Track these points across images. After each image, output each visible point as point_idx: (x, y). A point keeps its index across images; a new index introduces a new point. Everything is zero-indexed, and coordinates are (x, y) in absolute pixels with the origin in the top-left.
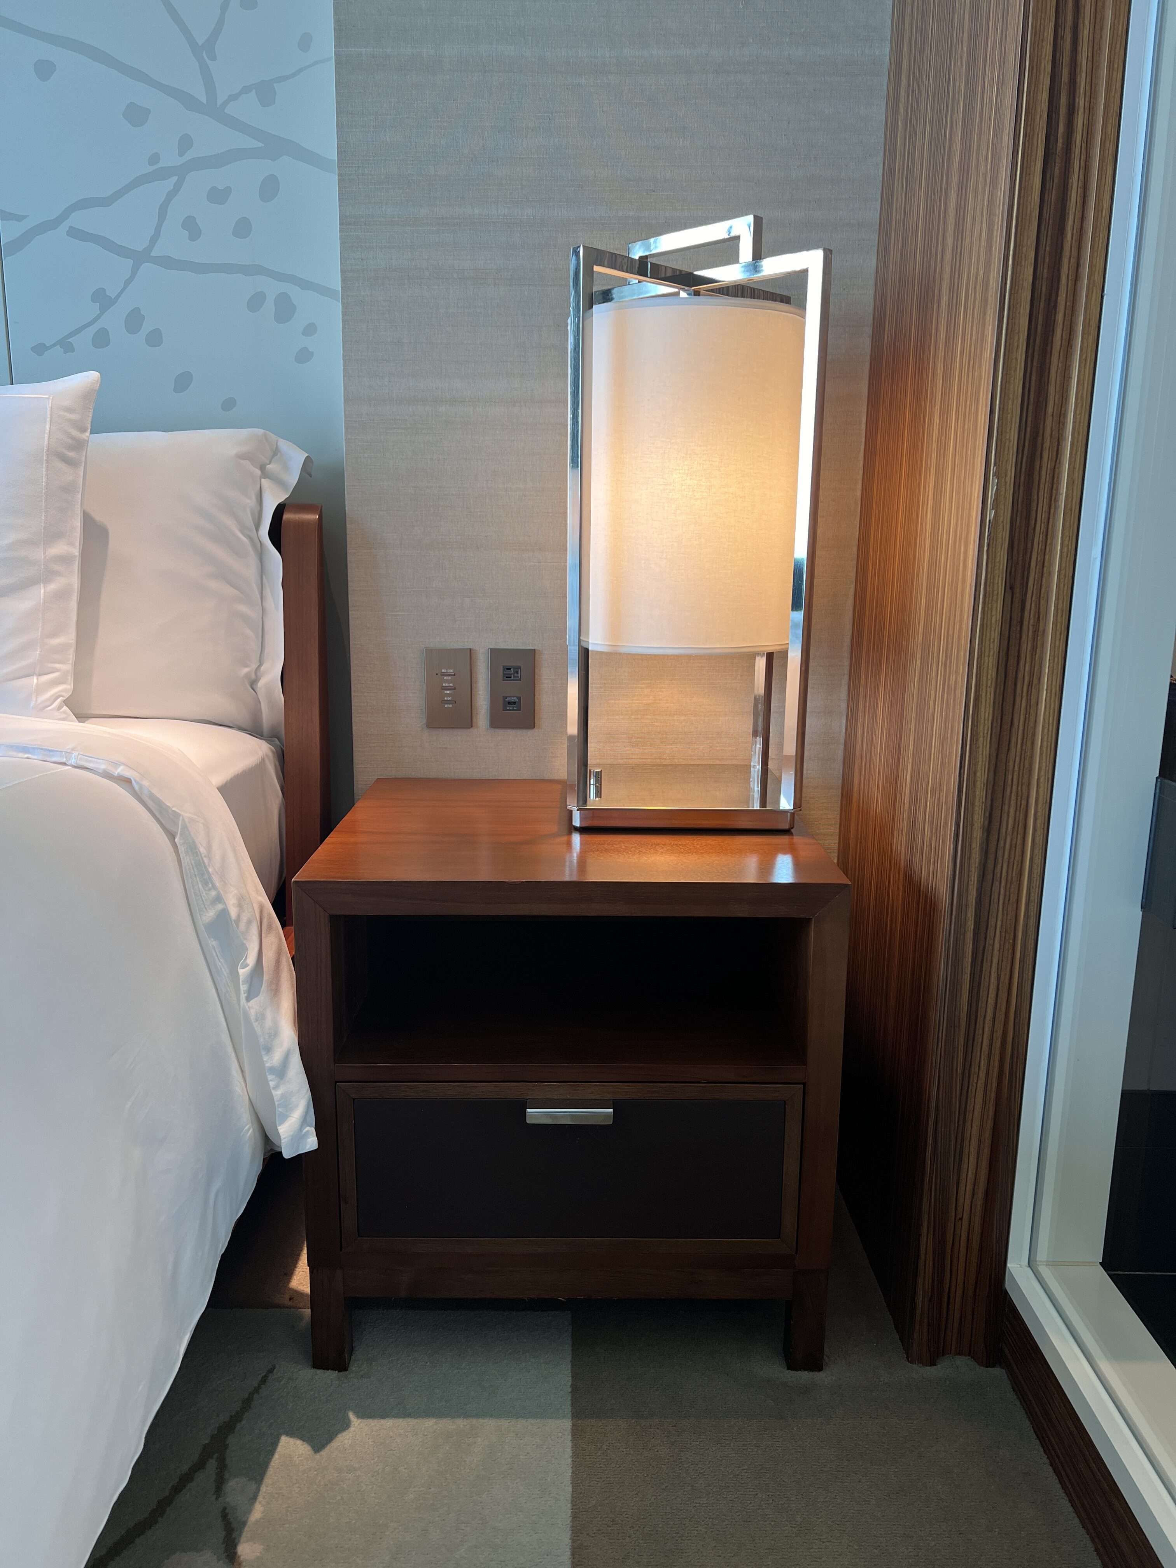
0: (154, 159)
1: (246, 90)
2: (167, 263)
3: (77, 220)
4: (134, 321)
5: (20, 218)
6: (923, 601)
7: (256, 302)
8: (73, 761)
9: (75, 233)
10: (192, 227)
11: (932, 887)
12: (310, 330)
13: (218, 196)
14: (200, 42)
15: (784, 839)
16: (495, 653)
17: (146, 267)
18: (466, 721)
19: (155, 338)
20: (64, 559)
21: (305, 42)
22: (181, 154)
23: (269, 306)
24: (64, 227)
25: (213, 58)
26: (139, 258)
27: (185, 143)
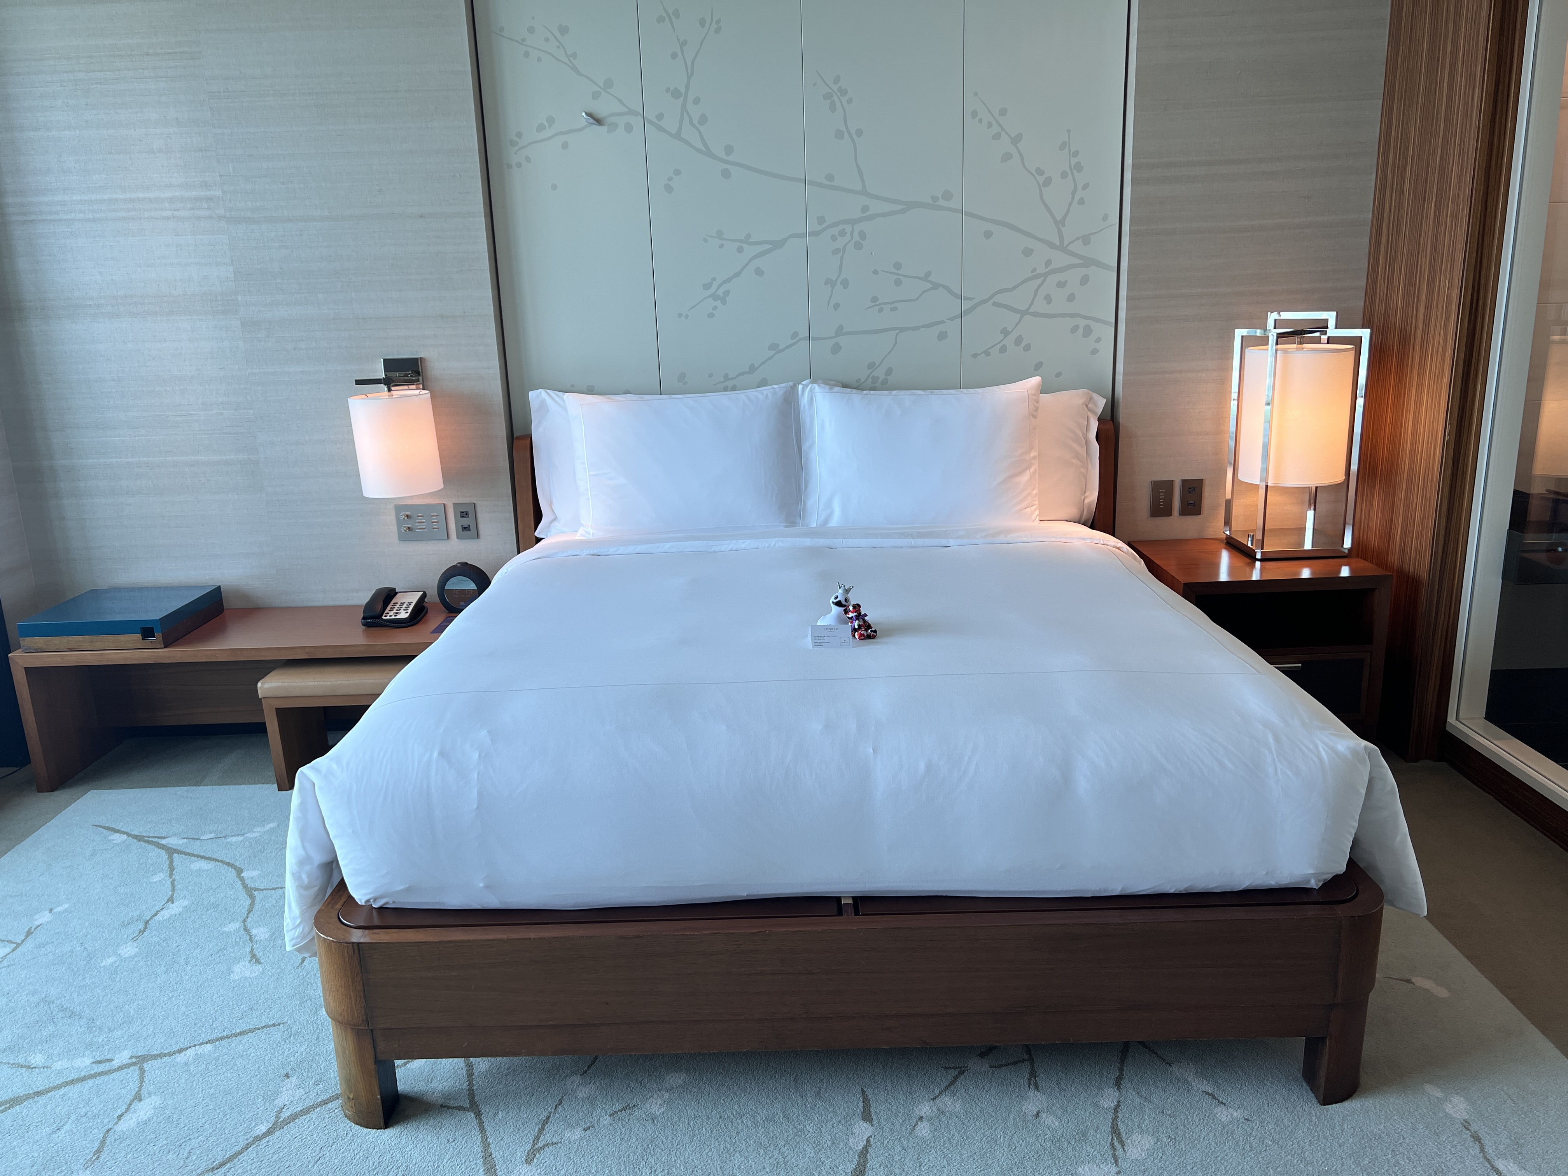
0: (1034, 270)
1: (1077, 239)
2: (1036, 315)
3: (998, 298)
4: (1019, 341)
5: (971, 299)
6: (1407, 462)
7: (1075, 329)
8: (1102, 542)
9: (995, 304)
10: (1048, 299)
11: (1417, 574)
12: (1098, 340)
13: (1061, 285)
14: (1058, 220)
15: (1345, 560)
16: (1184, 482)
17: (1027, 317)
18: (1168, 512)
19: (1027, 348)
20: (1034, 458)
21: (1105, 218)
22: (1046, 268)
23: (1081, 331)
24: (991, 301)
25: (1064, 226)
26: (1023, 313)
27: (1048, 263)
